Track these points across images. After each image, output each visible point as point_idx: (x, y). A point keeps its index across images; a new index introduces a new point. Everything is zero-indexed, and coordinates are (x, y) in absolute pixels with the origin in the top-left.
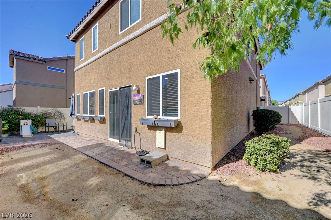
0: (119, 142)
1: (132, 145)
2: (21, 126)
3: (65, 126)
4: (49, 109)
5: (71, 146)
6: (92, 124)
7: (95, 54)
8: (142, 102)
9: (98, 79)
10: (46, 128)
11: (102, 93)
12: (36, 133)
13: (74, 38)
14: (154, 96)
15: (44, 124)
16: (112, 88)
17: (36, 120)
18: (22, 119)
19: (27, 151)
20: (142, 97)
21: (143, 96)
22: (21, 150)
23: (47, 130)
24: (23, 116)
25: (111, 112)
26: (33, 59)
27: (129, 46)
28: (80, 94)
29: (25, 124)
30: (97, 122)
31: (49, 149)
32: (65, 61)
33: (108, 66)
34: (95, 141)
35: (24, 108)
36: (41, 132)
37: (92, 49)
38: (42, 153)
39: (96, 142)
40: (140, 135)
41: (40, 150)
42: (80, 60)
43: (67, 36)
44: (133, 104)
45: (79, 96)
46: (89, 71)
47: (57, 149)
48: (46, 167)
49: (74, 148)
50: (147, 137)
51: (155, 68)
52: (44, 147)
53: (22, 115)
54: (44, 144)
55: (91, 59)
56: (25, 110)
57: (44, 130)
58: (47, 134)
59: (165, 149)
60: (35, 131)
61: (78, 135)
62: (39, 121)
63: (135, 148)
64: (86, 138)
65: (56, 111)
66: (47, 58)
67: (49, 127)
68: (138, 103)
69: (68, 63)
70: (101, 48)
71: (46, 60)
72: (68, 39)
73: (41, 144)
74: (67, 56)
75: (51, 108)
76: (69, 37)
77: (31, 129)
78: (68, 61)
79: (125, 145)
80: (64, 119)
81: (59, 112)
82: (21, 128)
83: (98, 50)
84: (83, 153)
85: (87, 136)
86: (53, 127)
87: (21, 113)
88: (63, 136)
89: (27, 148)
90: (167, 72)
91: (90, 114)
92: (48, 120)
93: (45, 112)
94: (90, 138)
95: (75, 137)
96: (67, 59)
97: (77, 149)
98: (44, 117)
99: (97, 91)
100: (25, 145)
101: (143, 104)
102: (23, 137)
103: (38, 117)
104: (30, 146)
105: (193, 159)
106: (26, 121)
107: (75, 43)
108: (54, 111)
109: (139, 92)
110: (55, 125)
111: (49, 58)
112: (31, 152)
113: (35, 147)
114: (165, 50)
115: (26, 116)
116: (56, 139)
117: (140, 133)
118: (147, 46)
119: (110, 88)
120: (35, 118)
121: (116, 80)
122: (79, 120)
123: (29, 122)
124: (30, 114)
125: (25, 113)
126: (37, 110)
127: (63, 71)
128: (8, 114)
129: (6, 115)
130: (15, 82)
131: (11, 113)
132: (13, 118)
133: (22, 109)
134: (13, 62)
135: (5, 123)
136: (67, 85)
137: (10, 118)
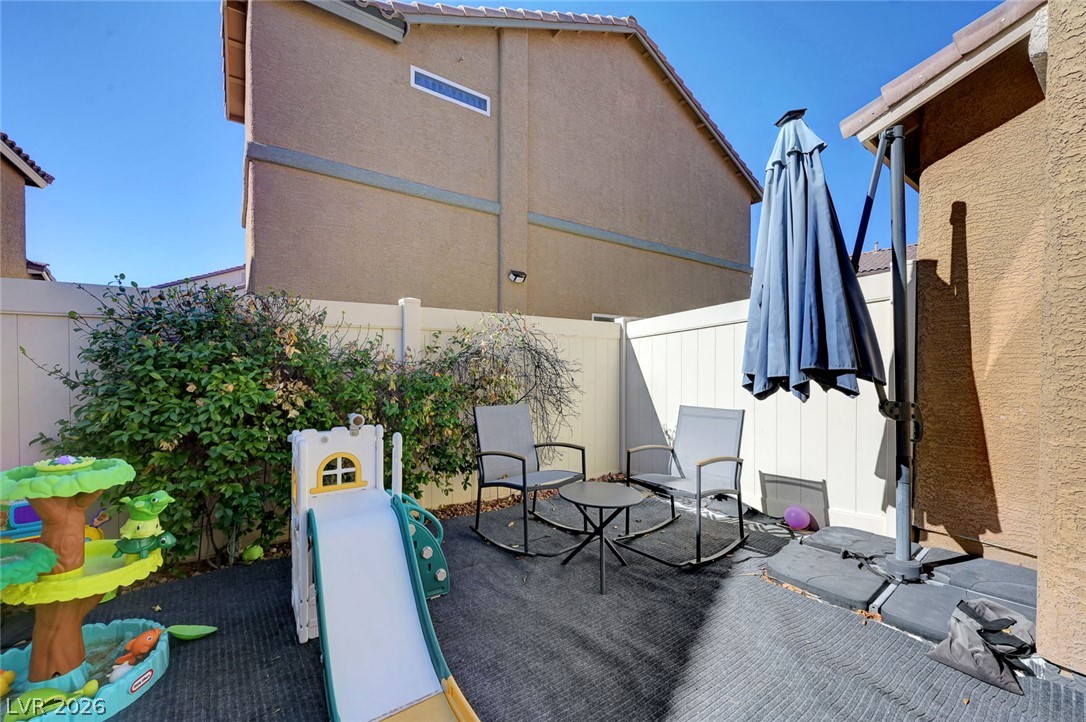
2: (298, 518)
18: (306, 420)
24: (309, 382)
29: (328, 480)
32: (491, 42)
53: (297, 374)
66: (416, 5)
69: (504, 60)
71: (406, 19)
78: (507, 41)
87: (291, 351)
96: (500, 31)
103: (421, 394)
106: (337, 441)
111: (426, 10)
115: (336, 391)
124: (357, 362)
125: (321, 349)
126: (398, 324)
127: (482, 104)
128: (181, 366)
129: (157, 367)
130: (251, 145)
131: (208, 348)
132: (224, 411)
133: (293, 317)
134: (244, 79)
135: (131, 489)
136: (503, 194)
137: (200, 402)
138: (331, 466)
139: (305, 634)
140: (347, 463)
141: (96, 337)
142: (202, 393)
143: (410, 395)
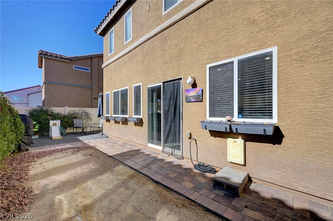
0: (163, 149)
1: (182, 154)
2: (50, 127)
3: (92, 127)
4: (76, 110)
5: (105, 153)
6: (124, 126)
7: (127, 46)
8: (200, 99)
9: (133, 73)
10: (73, 129)
11: (138, 90)
12: (65, 134)
13: (102, 32)
14: (222, 90)
15: (71, 125)
16: (151, 83)
17: (64, 121)
18: (51, 120)
19: (60, 158)
20: (201, 93)
21: (202, 90)
22: (53, 156)
23: (75, 131)
24: (52, 116)
25: (150, 113)
26: (60, 58)
27: (177, 28)
28: (109, 92)
29: (54, 125)
30: (131, 124)
31: (82, 155)
32: (90, 60)
33: (145, 57)
34: (130, 147)
35: (53, 108)
36: (69, 133)
37: (124, 40)
38: (75, 160)
39: (132, 147)
40: (196, 143)
41: (73, 156)
42: (109, 55)
43: (95, 30)
44: (184, 102)
45: (108, 95)
46: (121, 65)
47: (91, 155)
48: (86, 184)
49: (110, 155)
50: (208, 146)
51: (225, 50)
52: (76, 152)
53: (51, 115)
54: (75, 149)
55: (123, 52)
56: (53, 110)
57: (72, 131)
58: (75, 135)
59: (245, 165)
60: (64, 132)
61: (108, 137)
62: (67, 122)
63: (192, 160)
64: (118, 141)
65: (83, 111)
66: (73, 56)
67: (76, 128)
68: (192, 100)
69: (93, 62)
70: (136, 37)
71: (72, 59)
72: (96, 32)
73: (73, 148)
74: (91, 54)
75: (78, 108)
76: (97, 30)
77: (60, 130)
78: (93, 59)
79: (172, 153)
80: (91, 120)
81: (85, 112)
82: (50, 128)
83: (132, 39)
84: (124, 164)
85: (117, 139)
86: (80, 128)
87: (50, 113)
88: (92, 139)
89: (59, 153)
90: (248, 53)
91: (122, 115)
92: (75, 121)
93: (73, 113)
94: (122, 142)
95: (105, 140)
96: (92, 58)
97: (114, 157)
98: (72, 118)
99: (131, 88)
100: (56, 148)
101: (202, 102)
102: (53, 138)
103: (66, 118)
104: (62, 150)
105: (308, 188)
106: (55, 122)
107: (103, 37)
108: (81, 111)
109: (194, 85)
110: (82, 126)
111: (75, 57)
112: (64, 159)
113: (67, 153)
114: (245, 23)
115: (55, 117)
116: (86, 142)
117: (196, 141)
118: (209, 22)
119: (149, 83)
120: (63, 119)
121: (158, 72)
122: (108, 120)
123: (58, 122)
124: (58, 114)
125: (53, 113)
126: (64, 110)
127: (88, 70)
128: (39, 115)
129: (37, 115)
130: (44, 82)
131: (41, 113)
132: (43, 119)
133: (50, 109)
134: (42, 62)
135: (36, 124)
136: (92, 85)
137: (40, 118)
138: (54, 124)
139: (50, 136)
140: (55, 124)
141: (29, 112)
142: (41, 117)
143: (64, 118)
